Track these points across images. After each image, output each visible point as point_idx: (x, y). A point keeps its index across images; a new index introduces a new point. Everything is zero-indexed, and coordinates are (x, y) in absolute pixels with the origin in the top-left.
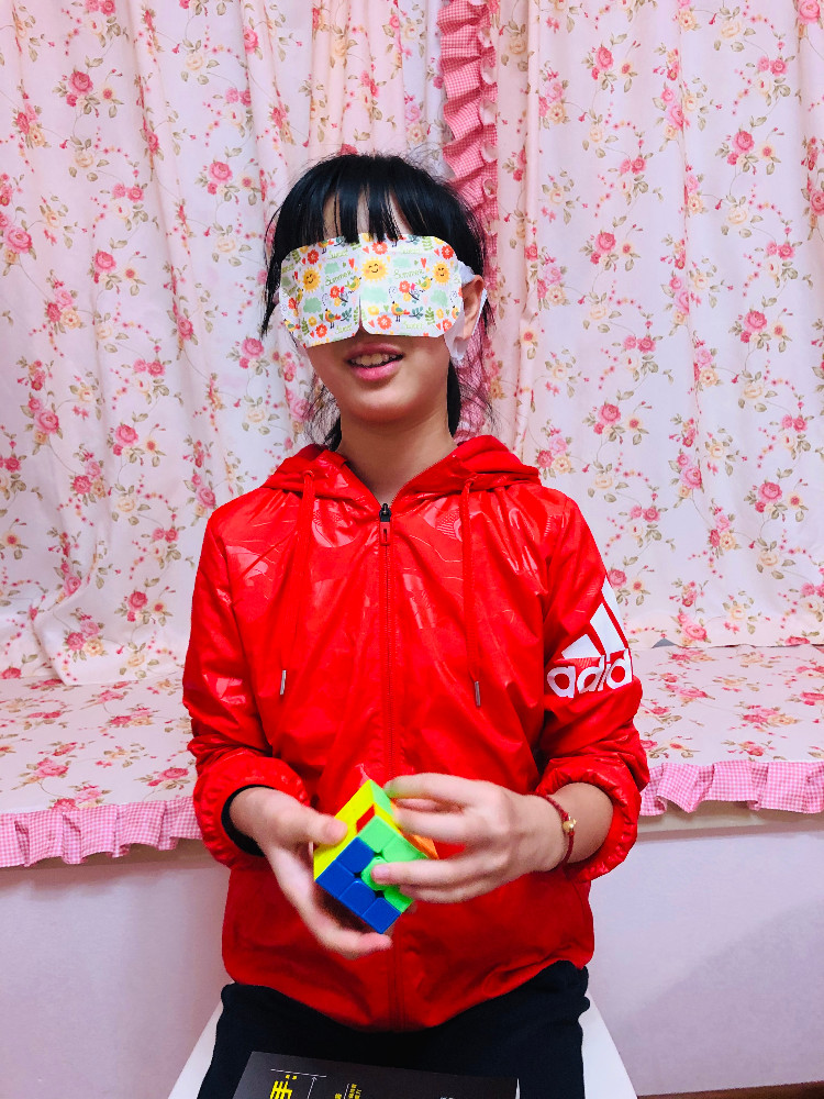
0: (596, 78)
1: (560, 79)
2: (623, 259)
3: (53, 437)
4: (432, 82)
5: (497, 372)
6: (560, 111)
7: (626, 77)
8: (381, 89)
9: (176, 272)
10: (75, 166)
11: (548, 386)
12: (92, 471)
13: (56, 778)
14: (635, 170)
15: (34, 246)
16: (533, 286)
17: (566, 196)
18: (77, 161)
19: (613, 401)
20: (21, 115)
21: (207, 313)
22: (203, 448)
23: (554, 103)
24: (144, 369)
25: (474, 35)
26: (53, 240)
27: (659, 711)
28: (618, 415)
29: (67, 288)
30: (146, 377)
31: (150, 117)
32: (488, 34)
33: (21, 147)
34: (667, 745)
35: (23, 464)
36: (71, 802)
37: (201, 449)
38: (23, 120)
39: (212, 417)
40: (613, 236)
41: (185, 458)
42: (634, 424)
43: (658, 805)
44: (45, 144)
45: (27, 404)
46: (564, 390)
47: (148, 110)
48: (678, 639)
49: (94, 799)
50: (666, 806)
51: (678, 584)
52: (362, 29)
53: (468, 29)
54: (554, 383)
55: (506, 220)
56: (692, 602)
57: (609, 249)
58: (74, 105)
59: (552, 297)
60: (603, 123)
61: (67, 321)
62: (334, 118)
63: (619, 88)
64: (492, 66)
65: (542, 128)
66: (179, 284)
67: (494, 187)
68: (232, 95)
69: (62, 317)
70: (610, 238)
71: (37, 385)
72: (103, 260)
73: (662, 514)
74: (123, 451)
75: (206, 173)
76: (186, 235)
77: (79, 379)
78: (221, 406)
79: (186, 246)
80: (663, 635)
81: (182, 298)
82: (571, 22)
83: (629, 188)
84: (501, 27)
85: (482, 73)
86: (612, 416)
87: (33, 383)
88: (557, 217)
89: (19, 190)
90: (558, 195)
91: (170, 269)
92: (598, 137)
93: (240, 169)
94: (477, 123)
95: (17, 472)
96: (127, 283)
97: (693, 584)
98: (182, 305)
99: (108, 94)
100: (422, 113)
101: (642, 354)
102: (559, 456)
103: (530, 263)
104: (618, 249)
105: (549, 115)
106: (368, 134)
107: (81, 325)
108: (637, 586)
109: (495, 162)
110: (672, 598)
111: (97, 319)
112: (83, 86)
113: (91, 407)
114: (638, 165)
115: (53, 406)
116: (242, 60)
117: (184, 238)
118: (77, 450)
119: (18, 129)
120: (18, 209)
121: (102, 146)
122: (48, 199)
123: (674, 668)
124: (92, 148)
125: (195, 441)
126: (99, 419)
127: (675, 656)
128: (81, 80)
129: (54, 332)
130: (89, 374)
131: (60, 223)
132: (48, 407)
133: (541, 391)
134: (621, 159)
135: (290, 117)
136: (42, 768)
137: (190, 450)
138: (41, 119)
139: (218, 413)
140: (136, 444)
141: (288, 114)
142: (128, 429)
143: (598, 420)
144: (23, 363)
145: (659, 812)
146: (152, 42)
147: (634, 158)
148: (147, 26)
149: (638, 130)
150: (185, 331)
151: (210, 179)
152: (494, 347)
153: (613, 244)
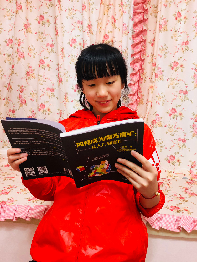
0: (176, 20)
1: (166, 20)
2: (180, 69)
3: (24, 105)
4: (131, 19)
5: (142, 97)
6: (165, 28)
7: (185, 20)
8: (117, 21)
9: (59, 65)
10: (38, 38)
11: (157, 102)
12: (33, 115)
13: (5, 195)
14: (186, 44)
15: (25, 57)
16: (154, 74)
17: (166, 51)
18: (39, 37)
19: (175, 108)
20: (25, 24)
21: (67, 77)
22: (62, 112)
23: (164, 26)
24: (49, 90)
25: (143, 6)
26: (30, 56)
27: (182, 198)
28: (176, 112)
29: (32, 68)
30: (49, 92)
31: (57, 26)
32: (147, 6)
33: (25, 32)
34: (183, 209)
35: (16, 111)
36: (5, 202)
37: (61, 112)
38: (26, 26)
39: (65, 104)
40: (178, 62)
41: (57, 114)
42: (180, 114)
43: (179, 229)
44: (31, 33)
45: (18, 96)
46: (161, 103)
47: (56, 24)
48: (189, 177)
49: (12, 203)
50: (181, 229)
51: (190, 161)
52: (113, 5)
53: (141, 4)
54: (158, 102)
55: (148, 57)
56: (194, 167)
57: (177, 66)
58: (39, 23)
59: (160, 78)
60: (177, 32)
61: (31, 76)
62: (104, 28)
63: (183, 22)
64: (147, 14)
65: (160, 32)
66: (60, 68)
67: (145, 47)
68: (79, 22)
69: (30, 75)
70: (177, 63)
71: (21, 92)
72: (42, 61)
73: (187, 141)
74: (41, 110)
75: (70, 41)
76: (63, 56)
77: (33, 91)
78: (68, 101)
79: (62, 59)
80: (185, 176)
81: (60, 72)
82: (170, 5)
83: (184, 50)
84: (151, 6)
85: (144, 16)
86: (174, 112)
87: (21, 91)
88: (162, 57)
89: (23, 43)
90: (163, 51)
91: (58, 64)
92: (176, 35)
93: (79, 40)
94: (142, 29)
95: (14, 113)
96: (47, 68)
97: (195, 162)
98: (60, 74)
99: (48, 21)
100: (127, 28)
101: (184, 95)
102: (158, 122)
103: (153, 67)
104: (179, 66)
105: (162, 29)
106: (112, 32)
107: (35, 78)
108: (178, 161)
109: (146, 39)
110: (188, 165)
111: (39, 76)
112: (42, 19)
113: (35, 99)
114: (187, 43)
115: (25, 97)
116: (82, 13)
117: (62, 57)
118: (30, 109)
119: (24, 28)
120: (22, 47)
121: (45, 34)
122: (30, 46)
123: (187, 186)
124: (43, 34)
125: (60, 110)
126: (36, 102)
127: (188, 182)
128: (42, 17)
129: (27, 79)
130: (35, 90)
131: (33, 52)
132: (23, 97)
133: (154, 103)
134: (182, 41)
135: (93, 28)
136: (2, 192)
137: (58, 112)
138: (31, 26)
139: (67, 103)
140: (45, 109)
141: (92, 27)
142: (43, 105)
143: (170, 112)
144: (19, 86)
145: (179, 231)
146: (59, 7)
147: (185, 41)
148: (58, 3)
149: (187, 34)
150: (60, 81)
151: (71, 43)
152: (142, 90)
153: (178, 65)
